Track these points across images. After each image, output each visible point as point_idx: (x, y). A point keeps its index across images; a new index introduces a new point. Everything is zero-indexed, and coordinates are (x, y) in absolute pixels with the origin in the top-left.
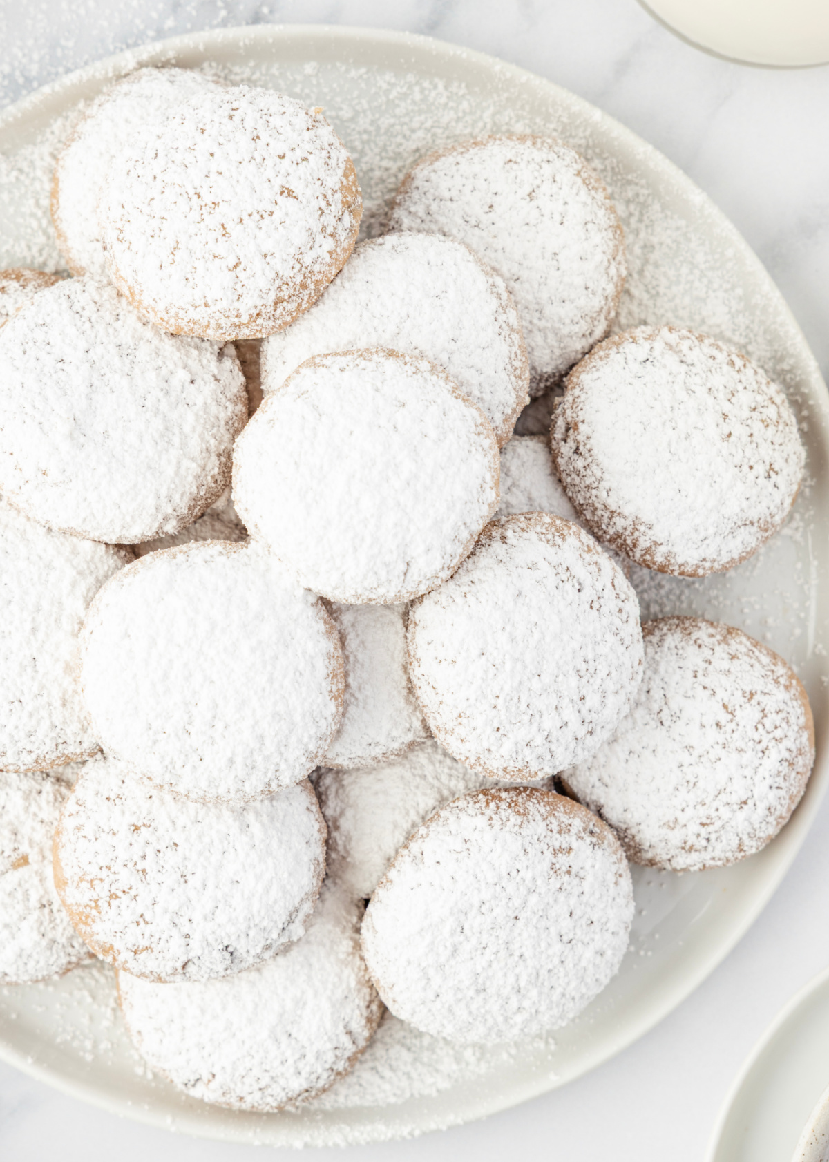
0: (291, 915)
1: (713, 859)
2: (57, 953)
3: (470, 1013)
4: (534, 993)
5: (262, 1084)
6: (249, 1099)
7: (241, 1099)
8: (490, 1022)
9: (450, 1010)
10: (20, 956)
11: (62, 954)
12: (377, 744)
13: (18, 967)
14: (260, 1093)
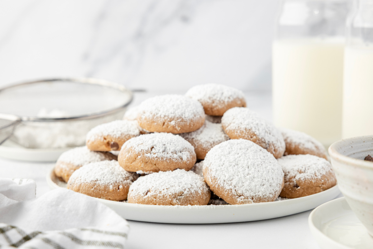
0: (183, 149)
1: (307, 175)
2: (114, 176)
3: (233, 170)
4: (253, 169)
5: (167, 187)
6: (163, 192)
7: (160, 192)
8: (239, 176)
9: (227, 169)
10: (103, 174)
11: (115, 177)
12: (212, 138)
13: (101, 177)
14: (167, 190)
